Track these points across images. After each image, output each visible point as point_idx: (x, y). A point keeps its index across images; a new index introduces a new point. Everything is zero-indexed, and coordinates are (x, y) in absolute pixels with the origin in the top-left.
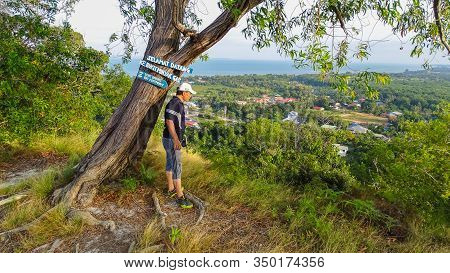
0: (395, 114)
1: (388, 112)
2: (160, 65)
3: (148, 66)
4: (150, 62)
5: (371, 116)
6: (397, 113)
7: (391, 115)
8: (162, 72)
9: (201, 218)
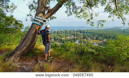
0: (105, 40)
1: (103, 40)
2: (39, 19)
3: (36, 19)
4: (36, 18)
5: (99, 41)
6: (106, 40)
7: (104, 40)
8: (40, 21)
9: (53, 63)
